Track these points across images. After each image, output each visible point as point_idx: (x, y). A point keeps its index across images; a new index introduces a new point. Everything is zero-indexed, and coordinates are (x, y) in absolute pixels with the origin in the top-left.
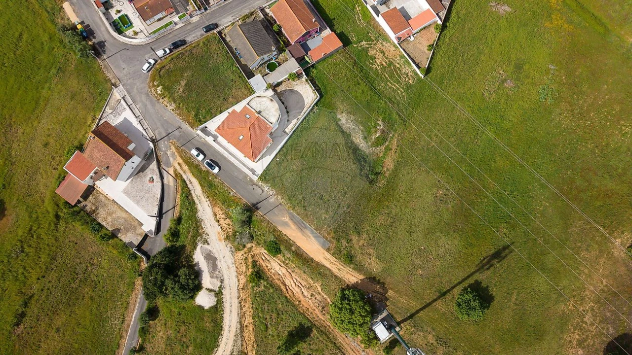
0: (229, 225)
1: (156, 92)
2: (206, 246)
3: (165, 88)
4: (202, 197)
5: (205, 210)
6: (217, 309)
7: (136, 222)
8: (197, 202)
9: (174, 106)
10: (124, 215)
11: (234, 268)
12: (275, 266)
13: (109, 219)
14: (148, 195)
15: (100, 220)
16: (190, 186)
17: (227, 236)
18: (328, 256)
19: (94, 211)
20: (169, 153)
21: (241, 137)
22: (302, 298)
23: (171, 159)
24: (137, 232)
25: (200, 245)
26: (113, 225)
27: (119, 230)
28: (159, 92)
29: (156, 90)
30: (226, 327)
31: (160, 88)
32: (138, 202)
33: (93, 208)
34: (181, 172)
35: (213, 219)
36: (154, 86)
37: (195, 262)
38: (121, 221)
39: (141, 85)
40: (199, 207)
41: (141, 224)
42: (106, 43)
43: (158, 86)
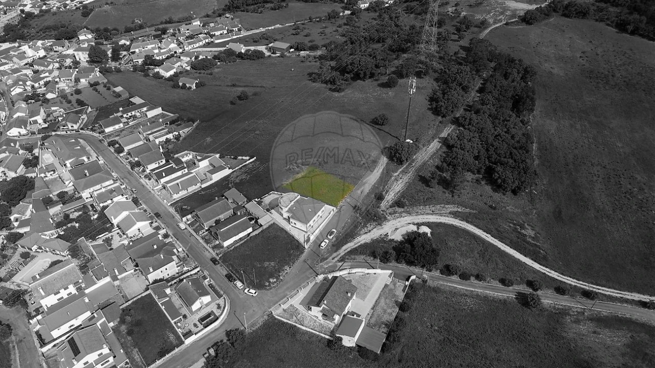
0: (371, 225)
1: (275, 282)
2: (389, 234)
3: (272, 276)
4: (354, 242)
5: (364, 238)
6: (428, 225)
7: (385, 290)
8: (359, 244)
9: (287, 267)
10: (383, 300)
11: (399, 219)
12: (390, 197)
13: (389, 311)
14: (362, 282)
15: (393, 318)
16: (349, 250)
17: (379, 225)
18: (375, 171)
19: (386, 325)
20: (326, 266)
21: (310, 210)
22: (404, 182)
23: (330, 264)
24: (393, 288)
25: (390, 237)
26: (393, 307)
27: (396, 302)
28: (275, 280)
29: (273, 283)
30: (439, 221)
31: (271, 280)
32: (369, 288)
33: (384, 326)
34: (339, 256)
35: (369, 234)
36: (269, 286)
37: (403, 239)
38: (388, 301)
39: (268, 295)
40: (362, 242)
41: (386, 286)
42: (229, 330)
43: (270, 282)
